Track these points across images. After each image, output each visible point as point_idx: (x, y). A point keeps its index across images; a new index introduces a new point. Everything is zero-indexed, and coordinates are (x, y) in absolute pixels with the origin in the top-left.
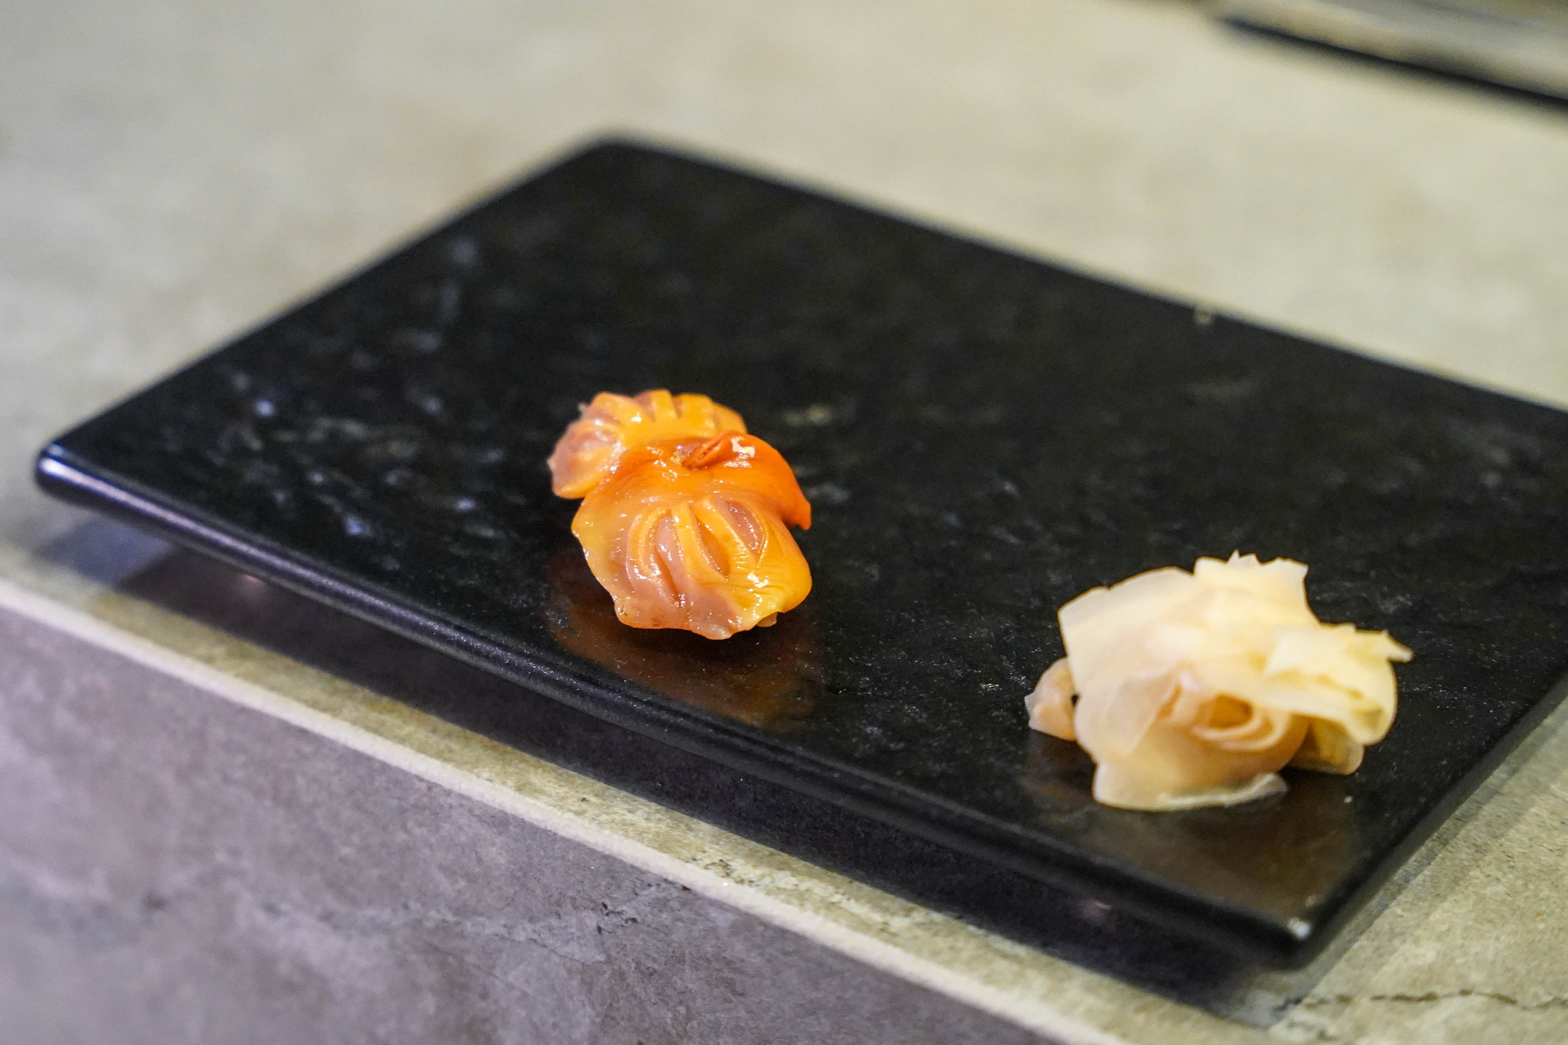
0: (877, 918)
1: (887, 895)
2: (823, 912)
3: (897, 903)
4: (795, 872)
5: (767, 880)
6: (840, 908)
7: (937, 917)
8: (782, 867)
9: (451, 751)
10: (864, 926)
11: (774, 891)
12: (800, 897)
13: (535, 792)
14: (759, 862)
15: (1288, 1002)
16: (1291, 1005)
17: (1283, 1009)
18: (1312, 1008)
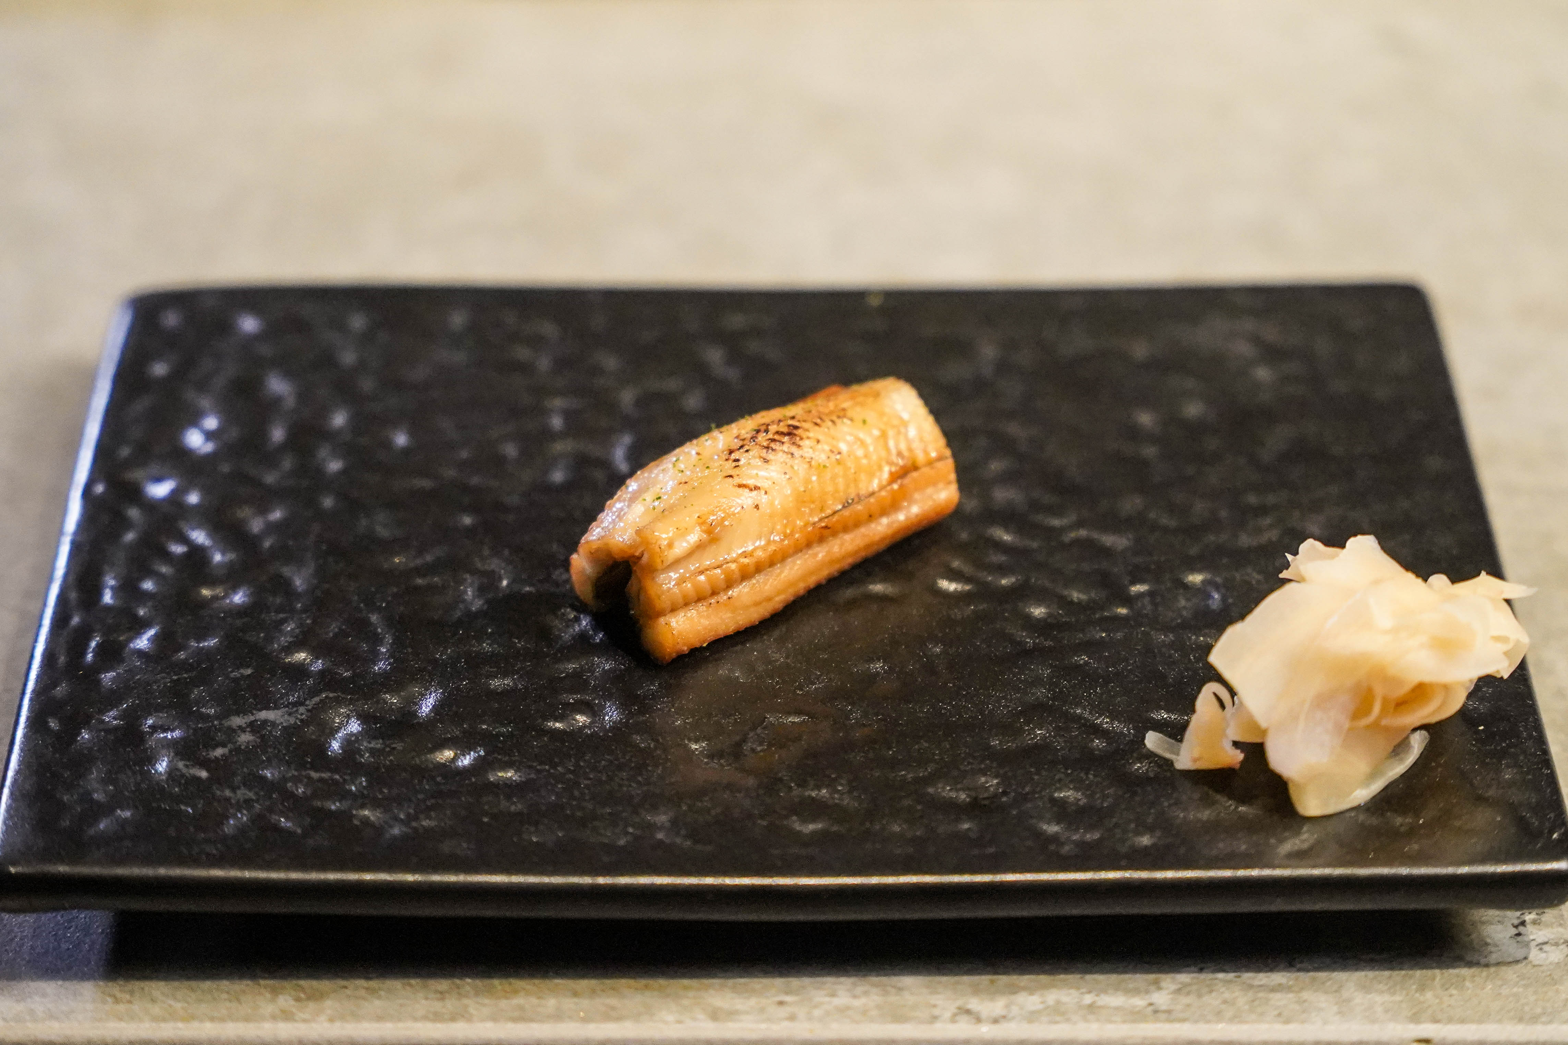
0: (1139, 1002)
1: (1127, 976)
2: (1091, 1017)
3: (1139, 979)
4: (1031, 991)
5: (1015, 1010)
6: (1100, 1007)
7: (1184, 978)
8: (1014, 990)
9: (613, 1008)
10: (1136, 1016)
11: (1032, 1017)
12: (1058, 1012)
13: (732, 1014)
14: (993, 993)
15: (1516, 927)
16: (1521, 929)
17: (1519, 934)
18: (1539, 924)
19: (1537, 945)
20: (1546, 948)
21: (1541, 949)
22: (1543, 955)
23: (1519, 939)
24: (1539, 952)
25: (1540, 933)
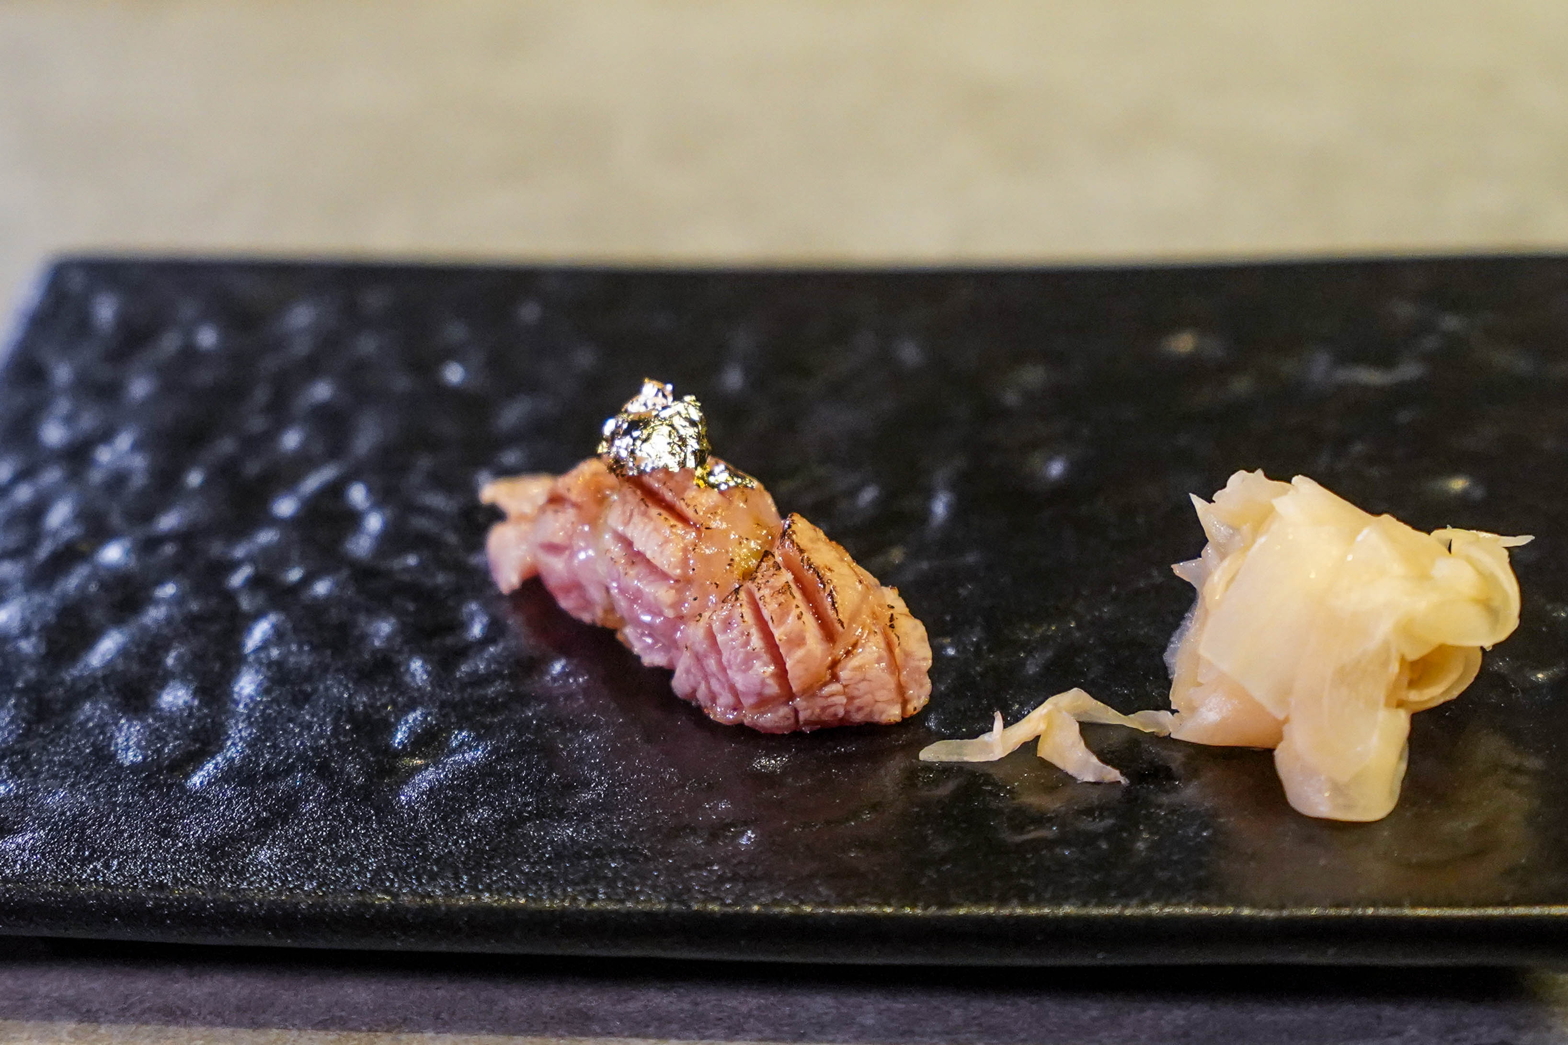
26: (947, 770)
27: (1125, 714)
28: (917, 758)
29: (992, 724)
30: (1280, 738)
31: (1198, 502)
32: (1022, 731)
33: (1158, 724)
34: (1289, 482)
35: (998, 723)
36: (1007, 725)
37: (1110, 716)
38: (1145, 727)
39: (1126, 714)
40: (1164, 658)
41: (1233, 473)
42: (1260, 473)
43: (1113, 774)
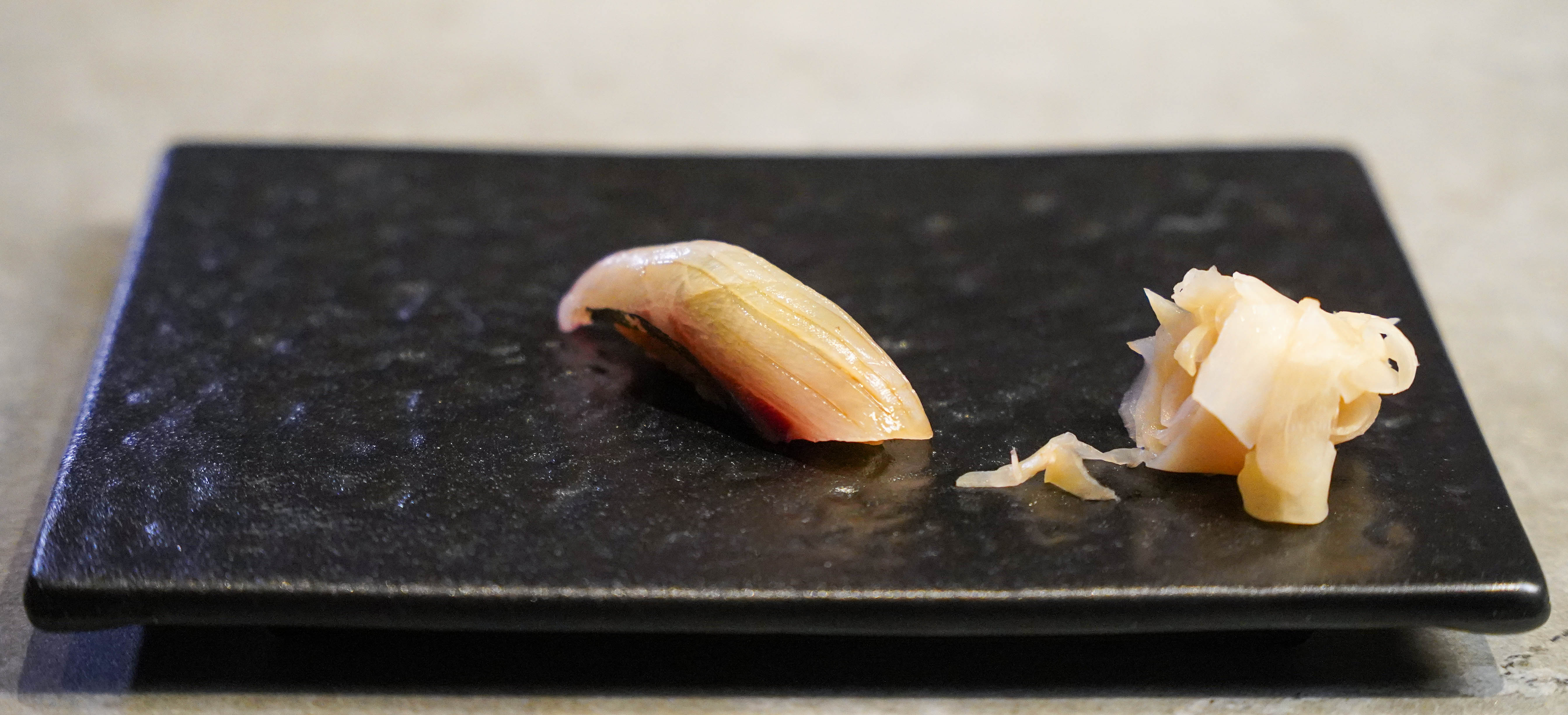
15: (1506, 667)
16: (1510, 669)
17: (1509, 673)
18: (1527, 665)
19: (1527, 682)
20: (1535, 684)
21: (1531, 685)
22: (1534, 690)
23: (1509, 676)
24: (1530, 688)
25: (1528, 672)
26: (979, 492)
27: (1103, 452)
28: (954, 484)
29: (1010, 458)
30: (1240, 466)
31: (1153, 297)
32: (1033, 463)
33: (1130, 458)
34: (1232, 276)
35: (1014, 457)
36: (1021, 459)
37: (1093, 454)
38: (1118, 461)
39: (1103, 450)
40: (1119, 412)
41: (1188, 271)
42: (1213, 269)
43: (1110, 494)
